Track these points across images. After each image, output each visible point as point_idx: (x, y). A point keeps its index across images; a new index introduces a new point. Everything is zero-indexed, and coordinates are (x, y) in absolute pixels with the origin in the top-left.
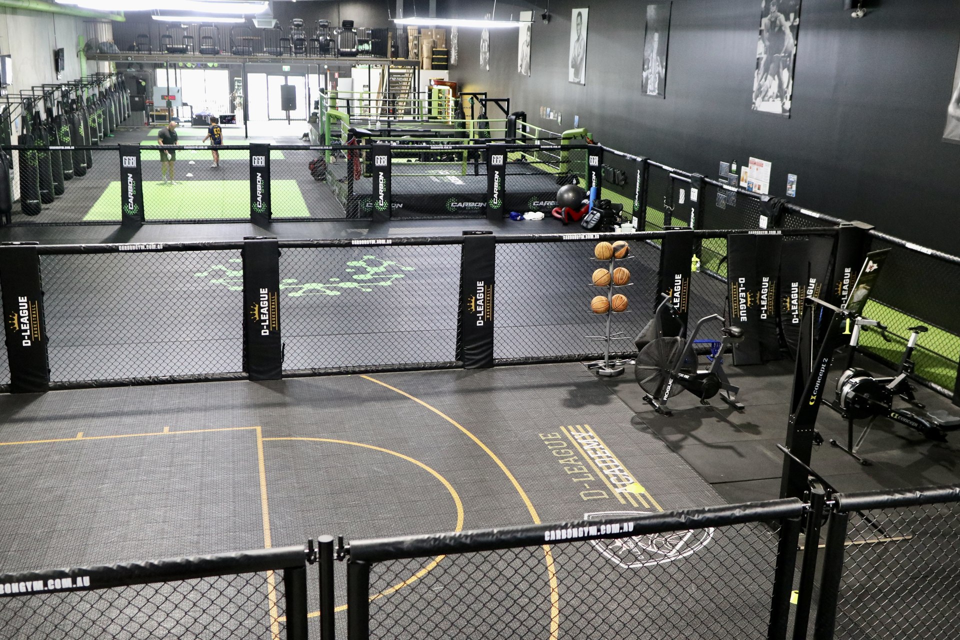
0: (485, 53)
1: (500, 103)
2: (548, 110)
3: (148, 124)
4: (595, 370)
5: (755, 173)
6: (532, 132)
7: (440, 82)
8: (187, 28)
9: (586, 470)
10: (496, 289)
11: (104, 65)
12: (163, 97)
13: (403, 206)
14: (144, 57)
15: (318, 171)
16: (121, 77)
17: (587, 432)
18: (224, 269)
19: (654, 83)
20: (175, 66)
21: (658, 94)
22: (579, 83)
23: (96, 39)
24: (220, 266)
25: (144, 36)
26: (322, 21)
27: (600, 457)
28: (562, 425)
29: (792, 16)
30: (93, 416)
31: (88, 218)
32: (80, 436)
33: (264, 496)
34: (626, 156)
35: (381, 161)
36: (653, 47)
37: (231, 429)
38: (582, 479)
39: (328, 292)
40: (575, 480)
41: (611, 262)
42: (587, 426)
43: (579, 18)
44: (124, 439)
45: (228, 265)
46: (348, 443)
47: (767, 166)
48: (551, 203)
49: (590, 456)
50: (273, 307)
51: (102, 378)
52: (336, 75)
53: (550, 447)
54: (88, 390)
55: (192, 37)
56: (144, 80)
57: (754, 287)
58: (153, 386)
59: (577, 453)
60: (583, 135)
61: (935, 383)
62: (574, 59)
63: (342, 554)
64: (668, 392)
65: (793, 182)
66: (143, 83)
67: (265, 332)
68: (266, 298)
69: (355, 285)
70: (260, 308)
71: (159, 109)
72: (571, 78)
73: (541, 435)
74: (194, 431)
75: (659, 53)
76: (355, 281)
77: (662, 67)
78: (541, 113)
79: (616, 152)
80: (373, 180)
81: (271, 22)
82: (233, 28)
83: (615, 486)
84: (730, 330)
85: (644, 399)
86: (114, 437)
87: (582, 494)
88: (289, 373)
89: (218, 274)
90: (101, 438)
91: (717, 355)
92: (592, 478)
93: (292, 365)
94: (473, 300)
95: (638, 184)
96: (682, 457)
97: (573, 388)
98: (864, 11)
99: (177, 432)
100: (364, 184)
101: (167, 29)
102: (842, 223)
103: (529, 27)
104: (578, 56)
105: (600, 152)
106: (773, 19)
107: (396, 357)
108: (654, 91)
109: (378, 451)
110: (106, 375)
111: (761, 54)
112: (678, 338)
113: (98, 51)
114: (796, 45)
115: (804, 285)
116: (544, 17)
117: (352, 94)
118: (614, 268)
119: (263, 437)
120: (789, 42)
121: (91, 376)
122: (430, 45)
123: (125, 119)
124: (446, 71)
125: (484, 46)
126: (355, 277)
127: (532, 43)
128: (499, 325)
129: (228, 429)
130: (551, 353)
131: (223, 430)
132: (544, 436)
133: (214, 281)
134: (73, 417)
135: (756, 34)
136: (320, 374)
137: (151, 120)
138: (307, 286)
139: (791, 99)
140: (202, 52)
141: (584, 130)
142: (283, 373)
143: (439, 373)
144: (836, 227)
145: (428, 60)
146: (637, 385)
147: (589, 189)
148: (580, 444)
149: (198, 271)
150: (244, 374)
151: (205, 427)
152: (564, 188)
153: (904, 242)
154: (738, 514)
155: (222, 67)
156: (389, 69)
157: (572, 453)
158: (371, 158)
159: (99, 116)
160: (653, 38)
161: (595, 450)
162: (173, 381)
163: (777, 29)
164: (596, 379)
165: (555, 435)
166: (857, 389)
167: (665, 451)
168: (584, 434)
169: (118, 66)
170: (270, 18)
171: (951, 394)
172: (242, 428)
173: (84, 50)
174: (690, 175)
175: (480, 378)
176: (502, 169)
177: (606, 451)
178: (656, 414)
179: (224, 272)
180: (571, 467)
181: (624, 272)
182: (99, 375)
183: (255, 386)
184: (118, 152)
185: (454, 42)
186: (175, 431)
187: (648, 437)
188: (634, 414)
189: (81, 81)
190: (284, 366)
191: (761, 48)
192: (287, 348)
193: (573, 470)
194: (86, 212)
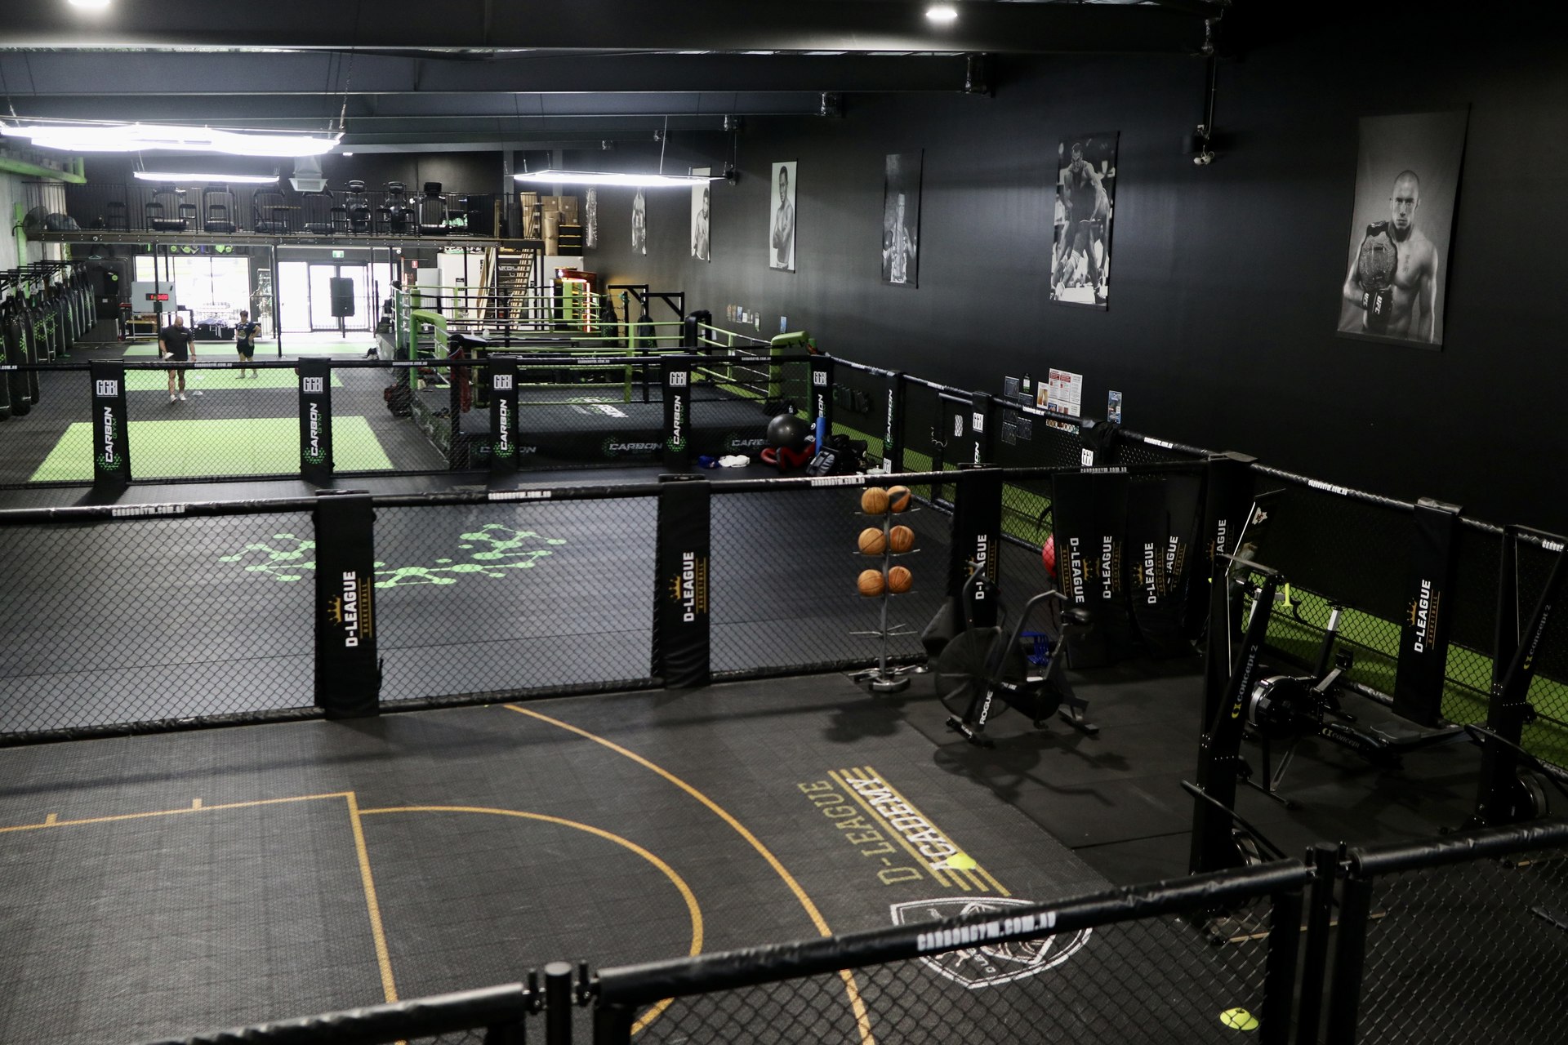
0: (640, 230)
1: (672, 299)
2: (740, 309)
3: (123, 337)
4: (867, 683)
5: (1059, 393)
6: (722, 338)
7: (572, 273)
8: (184, 194)
9: (879, 837)
10: (713, 563)
11: (53, 248)
12: (149, 297)
13: (537, 451)
14: (119, 238)
15: (398, 402)
16: (81, 267)
17: (871, 777)
18: (266, 549)
19: (901, 265)
20: (165, 251)
21: (907, 281)
22: (785, 269)
23: (42, 208)
24: (261, 546)
25: (118, 205)
26: (393, 184)
27: (898, 816)
28: (832, 768)
29: (1105, 165)
30: (71, 786)
31: (37, 477)
32: (51, 821)
33: (373, 905)
34: (870, 371)
35: (503, 382)
36: (897, 214)
37: (304, 798)
38: (876, 852)
39: (436, 580)
40: (866, 853)
41: (885, 518)
42: (869, 770)
43: (783, 175)
44: (129, 821)
45: (273, 543)
46: (498, 811)
47: (1076, 381)
48: (758, 442)
49: (882, 816)
50: (365, 600)
51: (83, 725)
52: (415, 264)
53: (819, 804)
54: (59, 745)
55: (193, 207)
56: (116, 273)
57: (1091, 552)
58: (169, 735)
59: (861, 811)
60: (803, 341)
61: (1364, 684)
62: (778, 235)
63: (587, 995)
64: (985, 711)
65: (1116, 403)
66: (115, 278)
67: (352, 642)
68: (354, 588)
69: (478, 568)
70: (344, 603)
71: (140, 317)
72: (774, 261)
73: (801, 786)
74: (245, 804)
75: (907, 223)
76: (479, 562)
77: (912, 243)
78: (729, 314)
79: (854, 365)
80: (491, 411)
81: (318, 183)
82: (258, 192)
83: (929, 860)
84: (1074, 614)
85: (948, 724)
86: (109, 819)
87: (881, 874)
88: (391, 705)
89: (258, 558)
90: (88, 821)
91: (1055, 653)
92: (891, 849)
93: (395, 693)
94: (678, 582)
95: (890, 410)
96: (1022, 811)
97: (837, 712)
98: (1211, 155)
99: (217, 807)
100: (475, 418)
101: (154, 194)
102: (1211, 455)
103: (706, 191)
104: (784, 230)
105: (828, 366)
106: (1077, 170)
107: (559, 674)
108: (901, 278)
109: (550, 823)
110: (89, 719)
111: (1061, 220)
112: (998, 628)
113: (46, 227)
114: (1113, 206)
115: (1162, 547)
116: (729, 175)
117: (439, 289)
118: (891, 527)
119: (359, 809)
120: (1102, 202)
121: (65, 721)
122: (555, 220)
123: (87, 331)
124: (580, 258)
125: (638, 220)
126: (478, 556)
127: (712, 215)
128: (717, 620)
129: (300, 798)
130: (797, 661)
131: (292, 799)
132: (807, 787)
133: (250, 569)
134: (37, 790)
135: (1053, 194)
136: (440, 706)
137: (127, 333)
138: (402, 572)
139: (1108, 283)
140: (208, 228)
141: (804, 335)
142: (381, 706)
143: (628, 697)
144: (1203, 461)
145: (552, 241)
146: (938, 703)
147: (814, 421)
148: (863, 797)
149: (225, 554)
150: (317, 710)
151: (261, 798)
152: (778, 419)
153: (1304, 479)
154: (1213, 889)
155: (238, 252)
156: (498, 253)
157: (854, 812)
158: (486, 378)
159: (49, 325)
160: (896, 201)
161: (888, 806)
162: (200, 725)
163: (1082, 184)
164: (869, 697)
165: (822, 785)
166: (1273, 694)
167: (994, 802)
168: (867, 782)
169: (74, 250)
170: (318, 177)
171: (1391, 699)
172: (324, 796)
173: (23, 226)
174: (971, 394)
175: (692, 702)
176: (684, 392)
177: (905, 806)
178: (969, 745)
179: (268, 554)
180: (857, 834)
181: (905, 532)
182: (77, 720)
183: (338, 728)
184: (88, 373)
185: (592, 214)
186: (211, 805)
187: (964, 782)
188: (937, 748)
189: (18, 270)
190: (383, 695)
191: (1060, 211)
192: (387, 666)
193: (861, 838)
194: (34, 469)
